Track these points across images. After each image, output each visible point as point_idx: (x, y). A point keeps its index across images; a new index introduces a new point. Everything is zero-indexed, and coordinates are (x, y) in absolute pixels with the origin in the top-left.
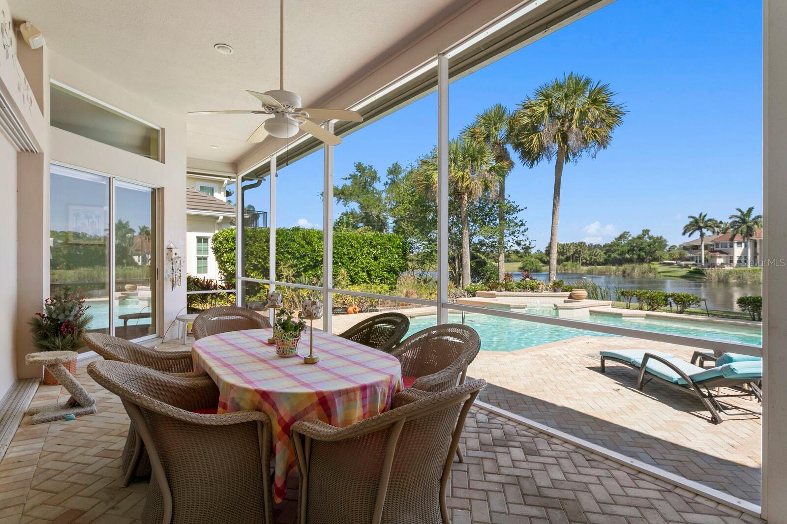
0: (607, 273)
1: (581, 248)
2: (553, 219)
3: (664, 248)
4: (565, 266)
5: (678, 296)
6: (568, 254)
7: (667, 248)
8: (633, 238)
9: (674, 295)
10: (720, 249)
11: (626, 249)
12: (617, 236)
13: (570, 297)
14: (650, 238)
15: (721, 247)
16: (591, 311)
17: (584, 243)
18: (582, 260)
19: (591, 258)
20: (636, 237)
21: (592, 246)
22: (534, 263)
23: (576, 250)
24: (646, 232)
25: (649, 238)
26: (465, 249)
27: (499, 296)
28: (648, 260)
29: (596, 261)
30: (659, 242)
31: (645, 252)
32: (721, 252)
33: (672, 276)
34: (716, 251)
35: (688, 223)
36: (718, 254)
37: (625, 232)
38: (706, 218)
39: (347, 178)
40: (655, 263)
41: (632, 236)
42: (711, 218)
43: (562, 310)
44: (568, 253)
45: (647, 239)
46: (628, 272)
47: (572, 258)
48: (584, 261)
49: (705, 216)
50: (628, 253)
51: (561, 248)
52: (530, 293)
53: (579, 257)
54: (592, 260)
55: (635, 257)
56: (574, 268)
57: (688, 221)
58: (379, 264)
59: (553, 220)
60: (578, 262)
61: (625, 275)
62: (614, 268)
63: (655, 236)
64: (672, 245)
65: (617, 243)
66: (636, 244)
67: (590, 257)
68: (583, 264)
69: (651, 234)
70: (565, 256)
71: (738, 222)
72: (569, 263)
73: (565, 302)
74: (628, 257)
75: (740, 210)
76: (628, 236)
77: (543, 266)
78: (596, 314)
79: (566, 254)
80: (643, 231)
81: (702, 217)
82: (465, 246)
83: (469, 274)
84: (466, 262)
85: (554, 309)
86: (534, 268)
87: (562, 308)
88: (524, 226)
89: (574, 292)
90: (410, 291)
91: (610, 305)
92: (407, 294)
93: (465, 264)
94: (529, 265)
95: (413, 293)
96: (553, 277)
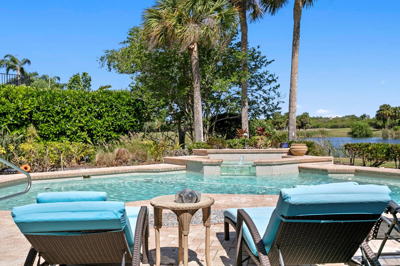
4: (396, 129)
13: (290, 153)
16: (300, 169)
22: (364, 127)
39: (125, 41)
43: (259, 167)
58: (104, 123)
70: (397, 120)
77: (374, 131)
78: (305, 171)
79: (399, 118)
82: (196, 101)
83: (200, 131)
84: (198, 119)
85: (253, 166)
86: (364, 132)
87: (260, 164)
88: (276, 82)
89: (292, 147)
90: (122, 150)
91: (331, 161)
92: (119, 154)
93: (196, 121)
94: (358, 130)
95: (124, 153)
96: (292, 132)
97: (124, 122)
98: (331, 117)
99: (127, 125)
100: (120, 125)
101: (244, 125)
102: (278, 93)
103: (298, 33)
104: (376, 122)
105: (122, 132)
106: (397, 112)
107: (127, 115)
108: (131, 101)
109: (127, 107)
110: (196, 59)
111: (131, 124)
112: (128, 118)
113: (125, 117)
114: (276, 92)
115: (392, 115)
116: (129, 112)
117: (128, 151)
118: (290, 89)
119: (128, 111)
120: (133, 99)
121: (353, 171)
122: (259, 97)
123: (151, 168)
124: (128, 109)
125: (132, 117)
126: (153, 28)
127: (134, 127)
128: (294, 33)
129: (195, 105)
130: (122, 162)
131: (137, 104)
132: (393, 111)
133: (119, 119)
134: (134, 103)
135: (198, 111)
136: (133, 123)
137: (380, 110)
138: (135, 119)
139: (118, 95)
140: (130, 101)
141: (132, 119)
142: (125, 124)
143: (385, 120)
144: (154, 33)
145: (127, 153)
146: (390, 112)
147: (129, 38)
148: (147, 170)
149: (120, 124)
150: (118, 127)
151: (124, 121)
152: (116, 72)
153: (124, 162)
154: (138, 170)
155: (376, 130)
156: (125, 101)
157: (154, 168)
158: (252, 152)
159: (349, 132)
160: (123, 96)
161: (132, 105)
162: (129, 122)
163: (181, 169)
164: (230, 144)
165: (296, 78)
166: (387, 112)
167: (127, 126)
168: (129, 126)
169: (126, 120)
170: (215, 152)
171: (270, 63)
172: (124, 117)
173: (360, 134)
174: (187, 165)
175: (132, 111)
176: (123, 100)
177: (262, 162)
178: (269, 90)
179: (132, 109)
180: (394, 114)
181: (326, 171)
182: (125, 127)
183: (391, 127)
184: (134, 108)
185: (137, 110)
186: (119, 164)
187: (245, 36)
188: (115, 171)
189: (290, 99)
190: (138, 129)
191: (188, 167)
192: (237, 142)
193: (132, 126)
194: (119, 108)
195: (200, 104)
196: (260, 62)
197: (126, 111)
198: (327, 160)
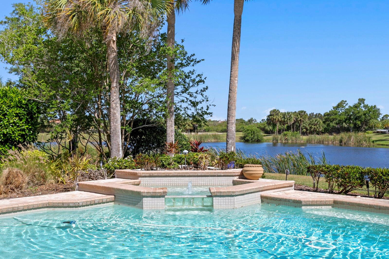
0: (325, 142)
1: (301, 117)
2: (231, 69)
3: (378, 117)
4: (285, 135)
5: (376, 174)
6: (289, 123)
7: (381, 117)
8: (350, 107)
9: (371, 171)
11: (343, 117)
12: (335, 105)
13: (242, 176)
14: (366, 106)
16: (262, 197)
17: (305, 112)
18: (302, 129)
20: (352, 106)
21: (313, 115)
22: (255, 132)
23: (297, 119)
24: (362, 101)
25: (364, 107)
26: (114, 109)
27: (143, 177)
28: (364, 129)
29: (316, 131)
30: (374, 111)
31: (361, 121)
33: (384, 145)
37: (343, 101)
39: (2, 22)
40: (370, 131)
41: (349, 105)
43: (217, 198)
44: (289, 121)
45: (362, 108)
46: (344, 141)
47: (293, 128)
48: (305, 130)
50: (345, 122)
52: (192, 171)
53: (299, 127)
54: (312, 129)
55: (352, 125)
56: (294, 138)
59: (231, 71)
60: (299, 132)
61: (342, 144)
62: (331, 137)
63: (370, 105)
64: (384, 115)
65: (335, 112)
66: (353, 112)
67: (310, 126)
68: (303, 134)
69: (366, 103)
70: (286, 126)
72: (290, 133)
73: (235, 183)
74: (346, 126)
76: (345, 105)
77: (265, 136)
78: (269, 201)
79: (287, 124)
80: (359, 100)
82: (114, 105)
83: (118, 145)
84: (115, 128)
85: (208, 196)
86: (256, 137)
87: (218, 194)
88: (204, 83)
89: (245, 169)
90: (15, 171)
91: (292, 186)
92: (9, 176)
93: (114, 130)
94: (250, 135)
95: (17, 175)
96: (231, 147)
97: (12, 130)
98: (220, 120)
99: (16, 134)
100: (6, 135)
101: (169, 136)
102: (206, 96)
103: (240, 29)
104: (265, 127)
105: (8, 144)
106: (286, 117)
107: (16, 120)
108: (22, 101)
109: (17, 109)
110: (115, 52)
111: (21, 133)
112: (17, 124)
113: (14, 122)
114: (204, 96)
115: (281, 121)
116: (19, 117)
117: (22, 172)
118: (229, 95)
119: (17, 115)
120: (25, 99)
121: (331, 202)
122: (185, 100)
123: (67, 202)
124: (18, 112)
125: (23, 123)
126: (61, 6)
127: (26, 137)
128: (234, 28)
129: (112, 110)
130: (14, 188)
131: (30, 106)
132: (282, 116)
133: (5, 125)
134: (26, 105)
135: (116, 118)
136: (25, 132)
137: (271, 115)
138: (27, 126)
139: (3, 93)
140: (20, 102)
141: (23, 126)
142: (13, 132)
143: (274, 125)
144: (62, 13)
145: (21, 176)
146: (279, 118)
147: (8, 18)
148: (61, 205)
149: (5, 133)
150: (3, 137)
151: (12, 128)
152: (2, 61)
153: (17, 187)
154: (47, 205)
155: (267, 136)
156: (14, 101)
157: (71, 201)
158: (196, 175)
159: (241, 137)
160: (11, 94)
161: (23, 108)
162: (19, 130)
163: (108, 200)
164: (163, 163)
165: (236, 82)
166: (276, 117)
167: (17, 137)
168: (19, 135)
169: (15, 127)
170: (148, 175)
171: (198, 62)
172: (11, 123)
173: (252, 139)
174: (115, 195)
175: (23, 116)
176: (11, 100)
177: (221, 192)
178: (196, 93)
179: (23, 113)
180: (283, 119)
181: (299, 203)
182: (13, 137)
183: (280, 132)
184: (27, 111)
185: (30, 114)
186: (10, 191)
187: (171, 26)
188: (13, 208)
189: (229, 107)
190: (31, 139)
191: (117, 197)
192: (171, 161)
193: (22, 136)
194: (4, 111)
195: (118, 109)
196: (187, 61)
197: (14, 115)
198: (289, 185)
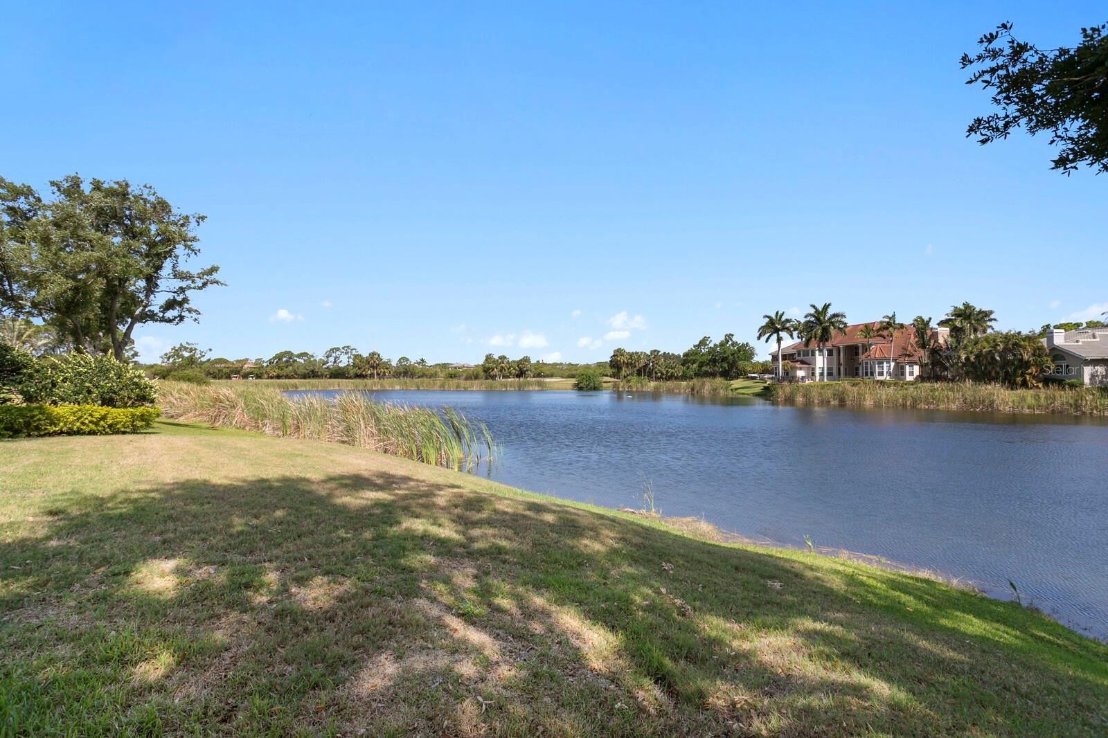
0: (674, 392)
1: (654, 358)
4: (629, 381)
6: (638, 366)
8: (715, 345)
10: (802, 358)
11: (707, 358)
12: (696, 342)
14: (734, 344)
15: (803, 356)
18: (656, 374)
19: (667, 371)
20: (717, 344)
22: (592, 377)
23: (649, 361)
24: (729, 337)
25: (732, 344)
29: (674, 376)
30: (745, 350)
31: (728, 363)
32: (803, 362)
34: (797, 361)
35: (764, 324)
36: (798, 365)
37: (705, 337)
38: (784, 318)
41: (713, 342)
42: (789, 318)
44: (638, 363)
45: (731, 346)
46: (697, 388)
47: (644, 372)
48: (659, 375)
49: (783, 314)
50: (708, 364)
51: (628, 357)
53: (652, 370)
57: (765, 321)
60: (651, 377)
61: (693, 391)
62: (684, 384)
63: (740, 342)
65: (696, 352)
66: (718, 352)
67: (667, 369)
70: (635, 369)
71: (813, 322)
75: (814, 306)
76: (708, 342)
77: (605, 382)
79: (636, 366)
80: (725, 336)
81: (778, 317)
86: (592, 384)
94: (585, 381)
106: (633, 358)
115: (628, 363)
137: (615, 356)
143: (619, 368)
146: (625, 359)
159: (574, 384)
166: (622, 358)
173: (587, 387)
180: (630, 361)
